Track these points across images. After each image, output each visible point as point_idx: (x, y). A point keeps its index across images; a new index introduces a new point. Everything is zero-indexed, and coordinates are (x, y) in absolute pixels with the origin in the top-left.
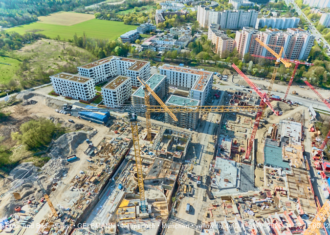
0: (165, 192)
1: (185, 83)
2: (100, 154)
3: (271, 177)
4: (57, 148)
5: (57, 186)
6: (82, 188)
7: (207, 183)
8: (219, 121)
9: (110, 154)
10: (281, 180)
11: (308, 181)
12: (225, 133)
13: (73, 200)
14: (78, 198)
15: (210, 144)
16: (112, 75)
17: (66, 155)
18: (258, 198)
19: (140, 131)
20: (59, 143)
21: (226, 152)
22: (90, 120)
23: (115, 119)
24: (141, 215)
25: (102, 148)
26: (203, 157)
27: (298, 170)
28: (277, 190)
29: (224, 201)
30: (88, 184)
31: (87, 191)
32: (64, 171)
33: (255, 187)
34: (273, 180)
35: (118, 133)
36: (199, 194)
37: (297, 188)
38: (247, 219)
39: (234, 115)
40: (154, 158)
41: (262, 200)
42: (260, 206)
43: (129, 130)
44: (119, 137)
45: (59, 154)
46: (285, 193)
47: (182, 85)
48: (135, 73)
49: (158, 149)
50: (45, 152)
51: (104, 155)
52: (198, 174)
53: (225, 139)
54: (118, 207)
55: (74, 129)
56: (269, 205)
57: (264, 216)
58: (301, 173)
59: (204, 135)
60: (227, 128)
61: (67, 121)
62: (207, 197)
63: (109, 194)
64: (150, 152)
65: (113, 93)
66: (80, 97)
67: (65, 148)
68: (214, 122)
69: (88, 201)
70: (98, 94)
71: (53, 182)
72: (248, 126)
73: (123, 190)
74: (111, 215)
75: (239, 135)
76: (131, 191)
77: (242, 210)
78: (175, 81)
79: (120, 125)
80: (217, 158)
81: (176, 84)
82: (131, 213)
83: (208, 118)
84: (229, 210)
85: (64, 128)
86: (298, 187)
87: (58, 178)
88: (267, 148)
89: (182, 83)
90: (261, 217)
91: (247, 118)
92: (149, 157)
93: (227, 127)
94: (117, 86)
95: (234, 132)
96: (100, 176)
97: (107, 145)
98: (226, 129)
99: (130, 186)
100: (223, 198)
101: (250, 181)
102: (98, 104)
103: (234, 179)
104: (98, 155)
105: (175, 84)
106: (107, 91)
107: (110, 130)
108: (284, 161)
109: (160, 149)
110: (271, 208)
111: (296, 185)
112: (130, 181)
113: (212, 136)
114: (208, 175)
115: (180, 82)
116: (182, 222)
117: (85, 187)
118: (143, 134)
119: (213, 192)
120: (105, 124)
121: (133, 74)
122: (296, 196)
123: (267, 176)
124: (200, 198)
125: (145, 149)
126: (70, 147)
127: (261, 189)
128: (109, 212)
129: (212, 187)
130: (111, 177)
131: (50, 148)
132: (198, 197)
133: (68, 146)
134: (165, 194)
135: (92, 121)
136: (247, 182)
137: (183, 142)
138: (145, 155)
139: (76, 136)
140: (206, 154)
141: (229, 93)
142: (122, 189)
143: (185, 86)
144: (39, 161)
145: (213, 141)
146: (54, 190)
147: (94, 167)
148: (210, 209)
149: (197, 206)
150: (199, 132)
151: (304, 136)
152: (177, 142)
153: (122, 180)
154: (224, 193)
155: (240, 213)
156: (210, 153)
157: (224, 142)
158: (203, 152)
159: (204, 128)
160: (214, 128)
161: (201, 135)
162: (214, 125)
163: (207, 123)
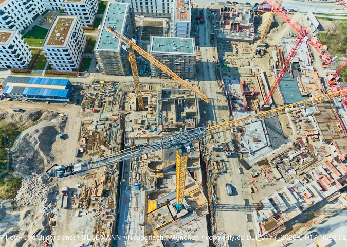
0: (192, 174)
1: (154, 8)
2: (88, 151)
3: (297, 121)
4: (21, 161)
5: (55, 217)
6: (91, 209)
7: (235, 150)
8: (217, 58)
9: (103, 147)
10: (308, 122)
11: (335, 116)
12: (228, 72)
13: (88, 228)
14: (93, 223)
15: (219, 95)
16: (39, 12)
17: (41, 166)
18: (293, 152)
19: (125, 99)
20: (21, 151)
21: (239, 99)
22: (46, 101)
23: (81, 88)
24: (179, 215)
25: (87, 140)
26: (217, 115)
27: (322, 105)
28: (308, 136)
29: (262, 167)
30: (96, 199)
31: (100, 210)
32: (53, 193)
33: (285, 138)
34: (300, 123)
35: (98, 111)
36: (232, 167)
37: (327, 128)
38: (292, 180)
39: (228, 43)
40: (161, 135)
41: (298, 153)
42: (298, 161)
43: (110, 102)
44: (102, 117)
45: (30, 169)
46: (317, 137)
47: (150, 11)
48: (79, 6)
49: (164, 123)
50: (6, 172)
51: (96, 151)
52: (221, 141)
53: (232, 81)
54: (147, 214)
55: (31, 122)
56: (306, 156)
57: (305, 171)
58: (326, 107)
59: (207, 83)
60: (228, 65)
61: (11, 111)
62: (243, 167)
63: (128, 200)
64: (153, 128)
65: (64, 51)
66: (8, 64)
67: (34, 157)
68: (212, 61)
69: (109, 223)
70: (35, 52)
71: (47, 214)
72: (248, 56)
73: (142, 189)
74: (143, 227)
75: (244, 72)
76: (152, 187)
77: (283, 172)
78: (139, 7)
79: (94, 97)
80: (233, 113)
81: (142, 10)
82: (165, 215)
83: (202, 57)
84: (271, 176)
85: (13, 125)
86: (328, 126)
87: (50, 206)
88: (281, 82)
89: (149, 7)
90: (303, 173)
91: (245, 44)
92: (154, 135)
93: (227, 63)
94: (64, 39)
95: (237, 69)
96: (105, 183)
97: (91, 134)
98: (226, 67)
99: (148, 181)
100: (260, 163)
101: (278, 132)
102: (43, 69)
103: (262, 135)
104: (87, 153)
105: (140, 11)
106: (54, 50)
107: (84, 108)
108: (303, 96)
109: (166, 122)
110: (309, 159)
111: (325, 124)
112: (145, 174)
113: (216, 82)
114: (233, 139)
115: (147, 7)
116: (228, 208)
117: (94, 204)
118: (131, 102)
119: (245, 159)
120: (72, 101)
121: (76, 8)
122: (330, 138)
123: (293, 121)
124: (235, 171)
125: (145, 126)
126: (42, 154)
127: (293, 138)
128: (140, 225)
129: (242, 153)
130: (120, 179)
131: (11, 164)
132: (233, 170)
133: (36, 152)
134: (193, 177)
135: (50, 102)
136: (276, 135)
137: (189, 103)
138: (148, 134)
139: (41, 134)
140: (220, 111)
141: (212, 11)
142: (140, 189)
143: (154, 12)
144: (7, 191)
145: (221, 90)
146: (54, 224)
147: (92, 173)
148: (251, 181)
149: (236, 183)
150: (199, 80)
151: (312, 56)
152: (182, 105)
153: (134, 177)
154: (258, 157)
155: (283, 177)
156: (223, 108)
157: (232, 86)
158: (215, 109)
159: (203, 73)
160: (214, 70)
161: (204, 85)
162: (213, 65)
163: (204, 64)
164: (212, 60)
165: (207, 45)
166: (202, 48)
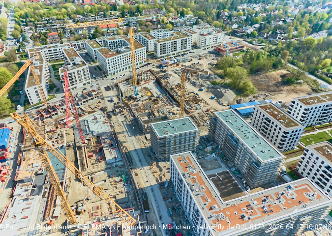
3: (60, 138)
8: (133, 174)
11: (26, 141)
12: (119, 169)
21: (107, 147)
26: (124, 127)
33: (73, 127)
59: (138, 147)
68: (138, 169)
103: (90, 123)
113: (129, 150)
114: (111, 119)
123: (63, 137)
129: (105, 114)
140: (122, 131)
145: (124, 144)
156: (120, 133)
157: (113, 156)
158: (126, 131)
159: (144, 155)
160: (133, 161)
161: (140, 145)
162: (136, 165)
163: (146, 163)
164: (138, 171)
165: (149, 189)
166: (154, 183)
